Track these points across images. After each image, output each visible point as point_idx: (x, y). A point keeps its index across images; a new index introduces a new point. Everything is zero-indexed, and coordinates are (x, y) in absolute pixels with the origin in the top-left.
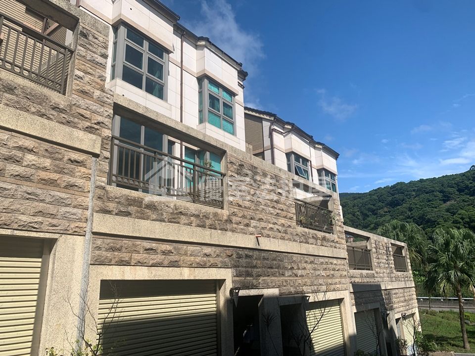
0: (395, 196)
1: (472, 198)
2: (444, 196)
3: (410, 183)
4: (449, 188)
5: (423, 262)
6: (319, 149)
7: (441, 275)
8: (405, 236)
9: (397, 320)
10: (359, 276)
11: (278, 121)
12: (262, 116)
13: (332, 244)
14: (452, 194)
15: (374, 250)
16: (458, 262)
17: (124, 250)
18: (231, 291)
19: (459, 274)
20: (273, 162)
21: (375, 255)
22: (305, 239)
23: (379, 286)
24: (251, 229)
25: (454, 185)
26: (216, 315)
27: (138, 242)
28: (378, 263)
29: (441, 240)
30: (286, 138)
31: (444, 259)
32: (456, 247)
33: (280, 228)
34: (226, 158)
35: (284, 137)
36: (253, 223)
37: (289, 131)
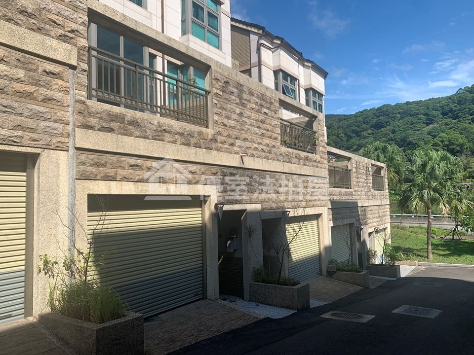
0: (380, 118)
1: (454, 121)
2: (428, 119)
3: (396, 105)
4: (433, 111)
5: (399, 181)
6: (308, 67)
7: (415, 194)
8: (385, 157)
9: (370, 234)
10: (338, 194)
11: (266, 34)
12: (249, 28)
13: (314, 163)
14: (435, 117)
15: (354, 170)
16: (432, 182)
17: (109, 165)
18: (216, 206)
19: (432, 193)
20: (260, 80)
21: (354, 175)
22: (289, 158)
23: (356, 203)
24: (236, 149)
25: (439, 108)
26: (201, 227)
27: (123, 158)
28: (357, 182)
29: (419, 162)
30: (275, 53)
31: (419, 179)
32: (433, 169)
33: (264, 148)
34: (211, 74)
35: (273, 52)
36: (238, 143)
37: (278, 47)
